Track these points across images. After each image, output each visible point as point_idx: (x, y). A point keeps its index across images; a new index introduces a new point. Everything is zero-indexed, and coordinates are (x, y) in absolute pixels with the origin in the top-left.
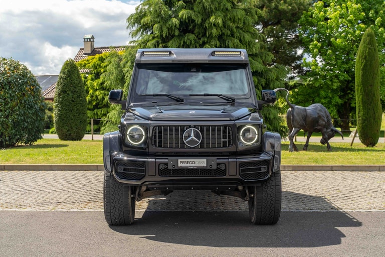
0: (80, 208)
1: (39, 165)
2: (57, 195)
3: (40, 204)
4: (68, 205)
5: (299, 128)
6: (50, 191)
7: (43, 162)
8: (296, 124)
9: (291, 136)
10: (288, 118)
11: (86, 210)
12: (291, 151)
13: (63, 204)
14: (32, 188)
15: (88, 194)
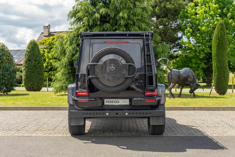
0: (30, 134)
1: (9, 106)
2: (17, 125)
3: (6, 132)
4: (23, 132)
5: (175, 83)
6: (14, 123)
7: (12, 105)
8: (173, 81)
9: (170, 88)
10: (168, 77)
11: (33, 135)
12: (170, 98)
13: (20, 131)
14: (2, 121)
15: (37, 125)
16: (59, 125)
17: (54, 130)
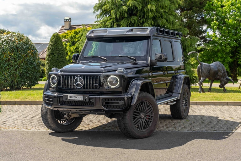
3: (39, 127)
5: (205, 77)
7: (40, 99)
8: (203, 75)
9: (200, 82)
10: (198, 71)
12: (200, 92)
14: (34, 116)
16: (93, 120)
17: (89, 125)
